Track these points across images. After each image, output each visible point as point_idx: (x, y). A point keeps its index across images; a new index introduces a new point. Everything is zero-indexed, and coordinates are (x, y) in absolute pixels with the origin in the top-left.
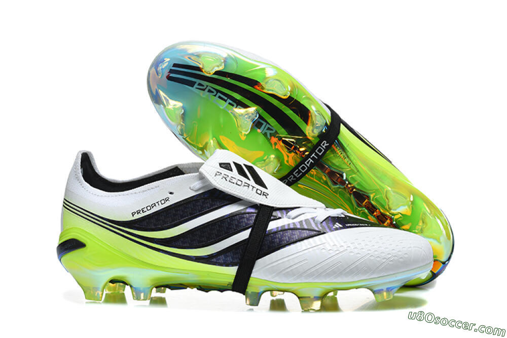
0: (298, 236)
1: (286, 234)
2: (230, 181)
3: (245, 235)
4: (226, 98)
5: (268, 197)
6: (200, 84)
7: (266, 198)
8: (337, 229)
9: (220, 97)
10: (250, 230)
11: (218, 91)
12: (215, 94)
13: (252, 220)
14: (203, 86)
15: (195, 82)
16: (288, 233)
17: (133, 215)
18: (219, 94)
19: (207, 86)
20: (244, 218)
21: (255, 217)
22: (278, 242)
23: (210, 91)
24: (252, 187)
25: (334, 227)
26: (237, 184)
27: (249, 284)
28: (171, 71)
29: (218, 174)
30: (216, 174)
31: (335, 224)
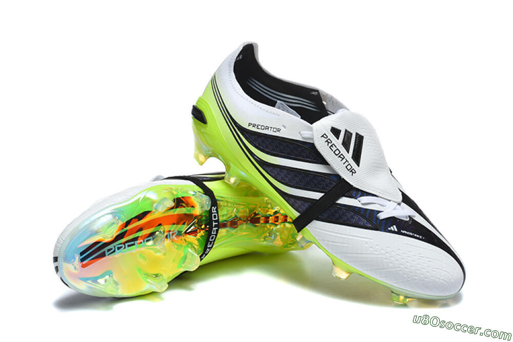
0: (356, 221)
1: (348, 214)
2: (330, 147)
3: (317, 196)
4: (133, 243)
5: (354, 174)
6: (109, 250)
7: (352, 175)
8: (391, 232)
9: (129, 246)
10: (323, 194)
11: (124, 243)
12: (124, 247)
13: (329, 187)
14: (112, 249)
15: (104, 252)
16: (350, 215)
17: (249, 125)
18: (127, 244)
19: (115, 247)
20: (324, 182)
21: (333, 186)
22: (337, 217)
23: (119, 248)
24: (345, 161)
25: (389, 229)
26: (334, 152)
27: (302, 230)
28: (82, 260)
29: (325, 136)
30: (323, 136)
31: (392, 226)
